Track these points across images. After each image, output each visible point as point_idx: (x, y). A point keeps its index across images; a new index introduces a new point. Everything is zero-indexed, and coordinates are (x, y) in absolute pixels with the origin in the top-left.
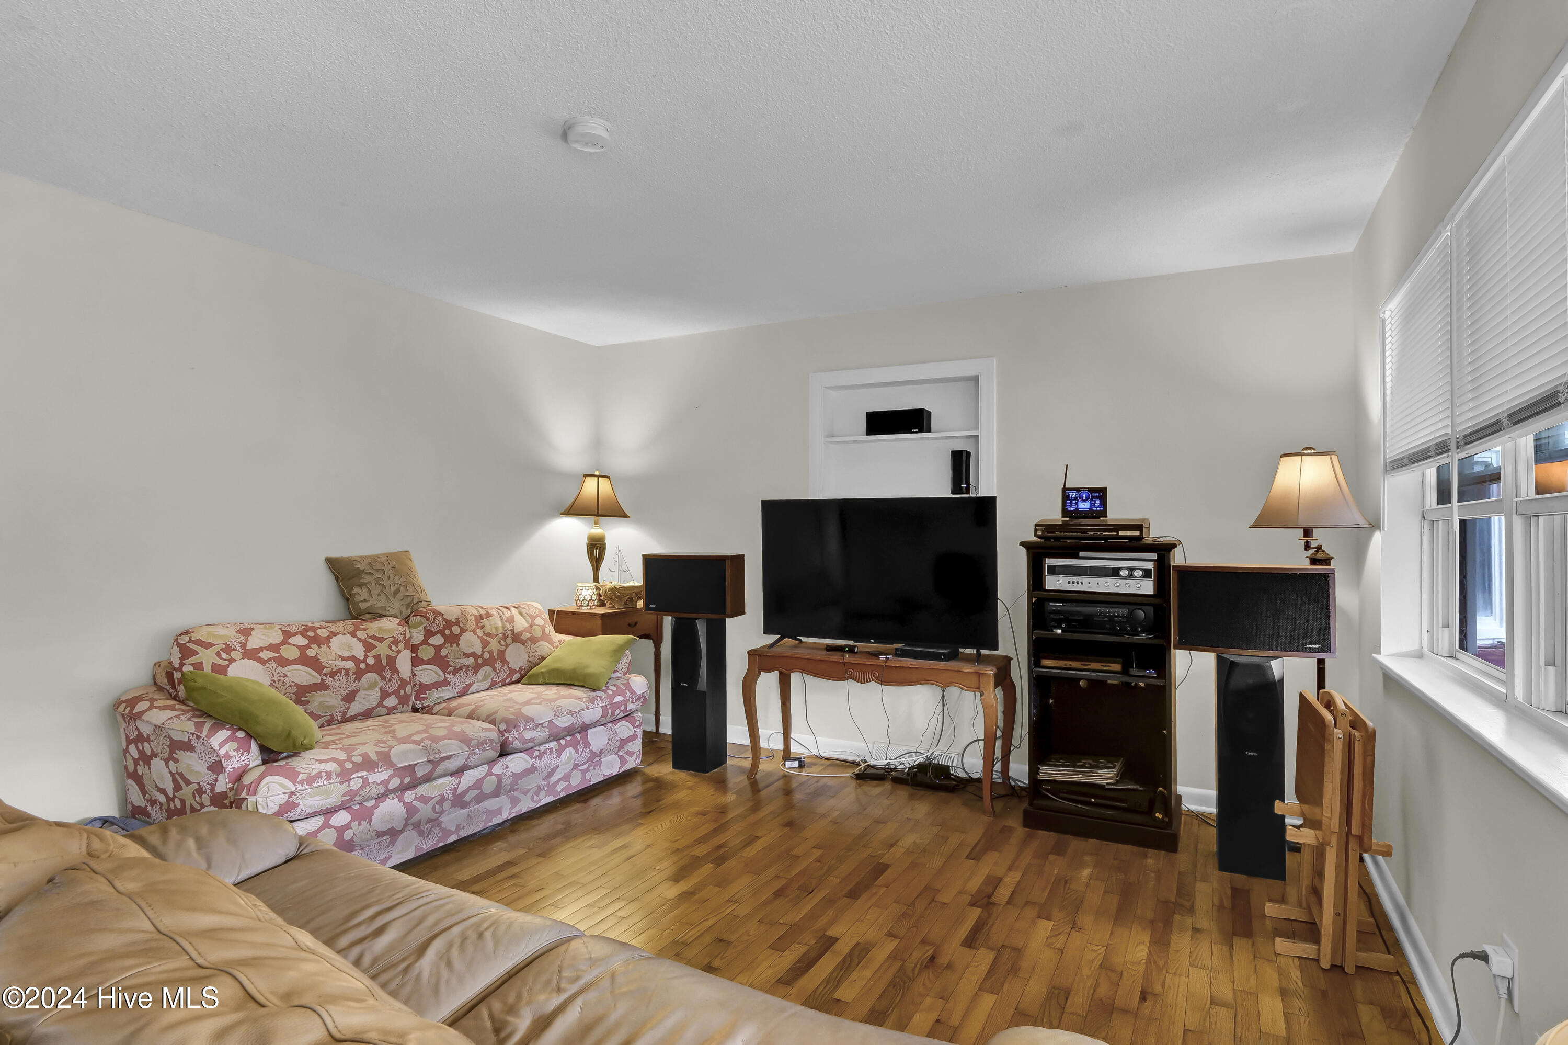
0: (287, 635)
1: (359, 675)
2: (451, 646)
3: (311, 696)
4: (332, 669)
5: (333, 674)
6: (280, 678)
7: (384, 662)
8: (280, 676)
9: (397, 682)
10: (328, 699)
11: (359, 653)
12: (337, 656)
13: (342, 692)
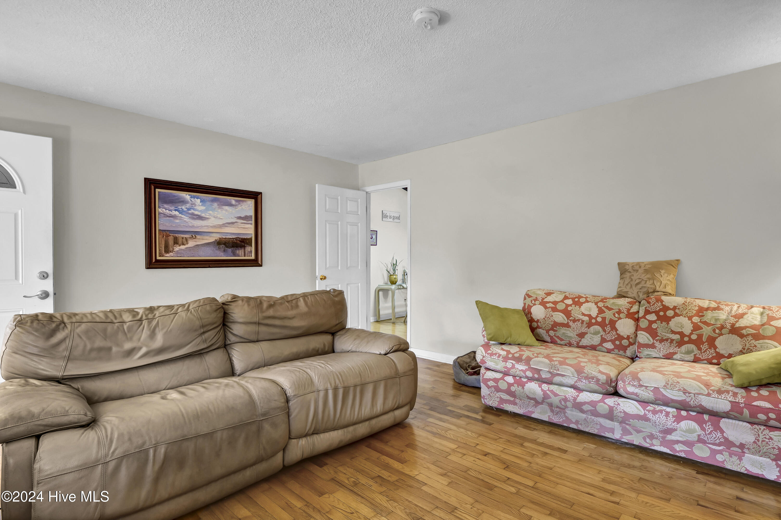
0: (566, 298)
1: (590, 325)
2: (662, 323)
3: (559, 329)
4: (575, 318)
5: (574, 321)
6: (549, 316)
7: (607, 322)
8: (550, 316)
9: (614, 335)
10: (568, 332)
11: (594, 315)
12: (581, 312)
13: (578, 331)
